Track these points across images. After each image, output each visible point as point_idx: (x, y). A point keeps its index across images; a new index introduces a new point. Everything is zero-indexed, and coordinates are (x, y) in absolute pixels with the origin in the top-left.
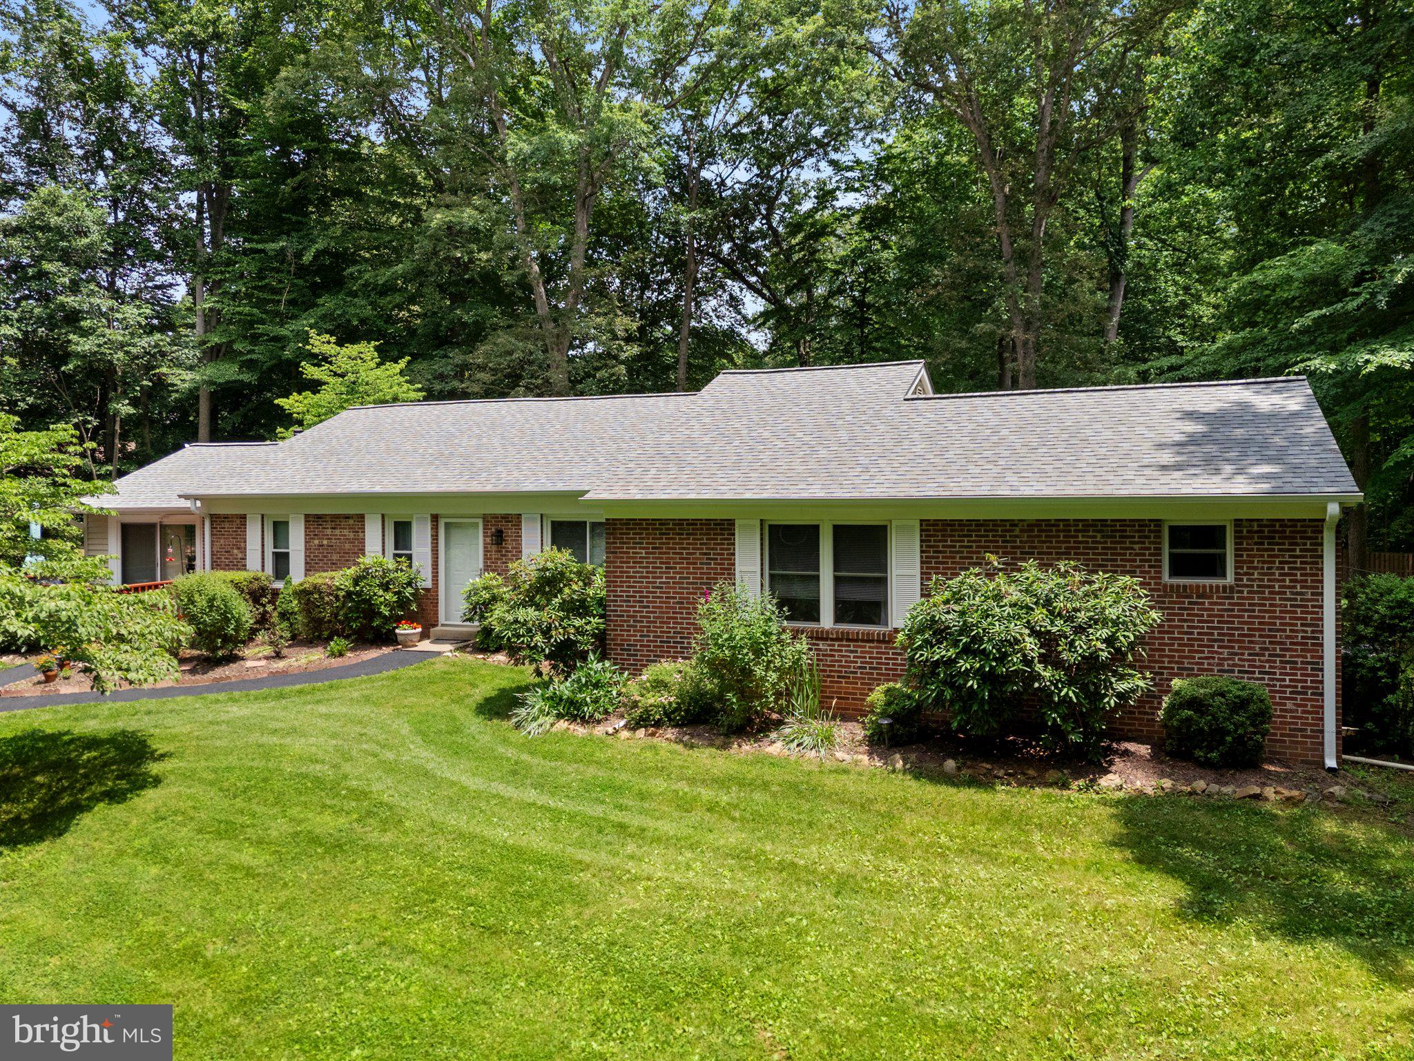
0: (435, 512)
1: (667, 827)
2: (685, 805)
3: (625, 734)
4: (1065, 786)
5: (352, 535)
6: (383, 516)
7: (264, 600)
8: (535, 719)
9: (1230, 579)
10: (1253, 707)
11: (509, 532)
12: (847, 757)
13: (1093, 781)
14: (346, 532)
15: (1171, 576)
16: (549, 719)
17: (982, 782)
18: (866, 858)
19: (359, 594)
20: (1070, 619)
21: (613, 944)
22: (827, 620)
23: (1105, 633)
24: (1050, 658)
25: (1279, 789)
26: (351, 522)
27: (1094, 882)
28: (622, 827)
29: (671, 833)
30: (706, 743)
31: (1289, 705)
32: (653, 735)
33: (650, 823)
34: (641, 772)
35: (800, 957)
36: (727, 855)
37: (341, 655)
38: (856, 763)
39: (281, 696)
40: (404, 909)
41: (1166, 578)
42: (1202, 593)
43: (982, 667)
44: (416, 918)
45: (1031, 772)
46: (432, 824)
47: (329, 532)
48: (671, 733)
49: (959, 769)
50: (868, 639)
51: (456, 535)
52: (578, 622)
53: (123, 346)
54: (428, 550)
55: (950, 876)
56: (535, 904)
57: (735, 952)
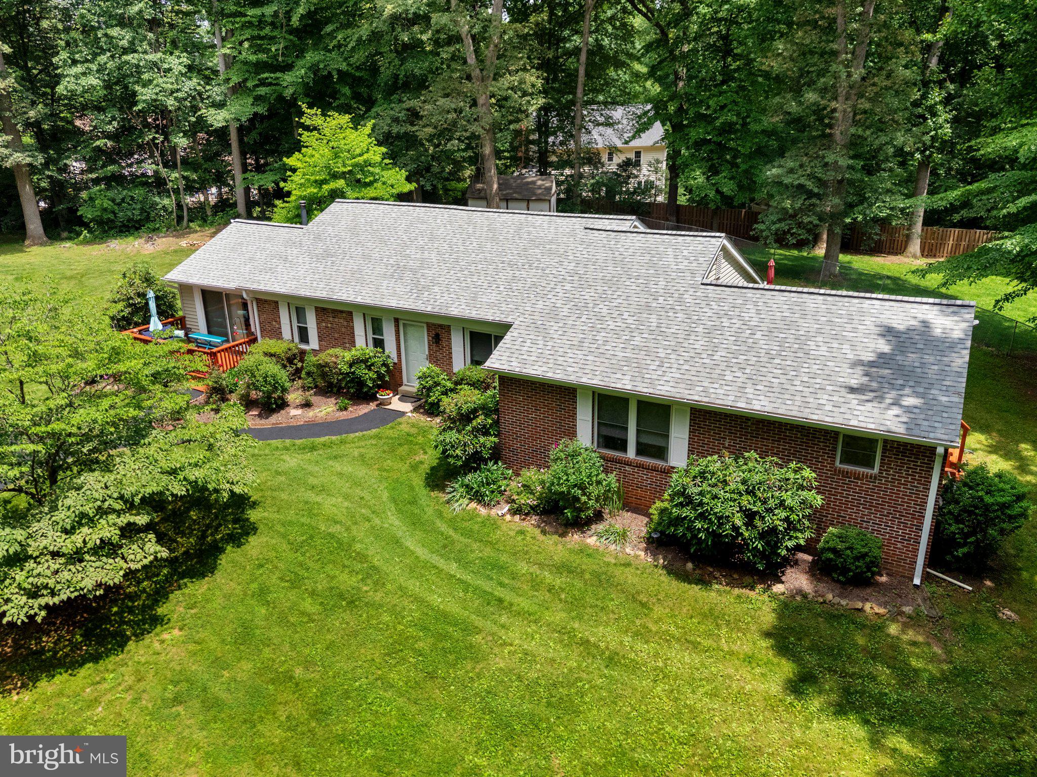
0: (396, 316)
1: (523, 603)
2: (536, 584)
3: (508, 517)
4: (752, 588)
5: (345, 323)
6: (364, 314)
7: (295, 361)
8: (457, 501)
9: (876, 470)
10: (868, 559)
11: (444, 335)
12: (632, 553)
13: (769, 586)
14: (341, 321)
15: (841, 462)
16: (466, 501)
17: (704, 582)
18: (627, 640)
19: (353, 373)
20: (764, 502)
21: (489, 693)
22: (631, 453)
23: (783, 515)
24: (749, 524)
25: (874, 605)
26: (344, 315)
27: (744, 672)
28: (500, 601)
29: (526, 609)
30: (553, 530)
31: (899, 545)
32: (524, 519)
33: (517, 600)
34: (515, 554)
35: (580, 712)
36: (555, 630)
37: (346, 409)
38: (637, 557)
39: (313, 448)
40: (386, 655)
41: (837, 464)
42: (857, 477)
43: (708, 528)
44: (393, 662)
45: (736, 576)
46: (401, 588)
47: (331, 319)
48: (534, 519)
49: (694, 570)
50: (654, 469)
51: (411, 331)
52: (482, 439)
53: (172, 92)
54: (394, 338)
55: (669, 659)
56: (451, 657)
57: (549, 704)
